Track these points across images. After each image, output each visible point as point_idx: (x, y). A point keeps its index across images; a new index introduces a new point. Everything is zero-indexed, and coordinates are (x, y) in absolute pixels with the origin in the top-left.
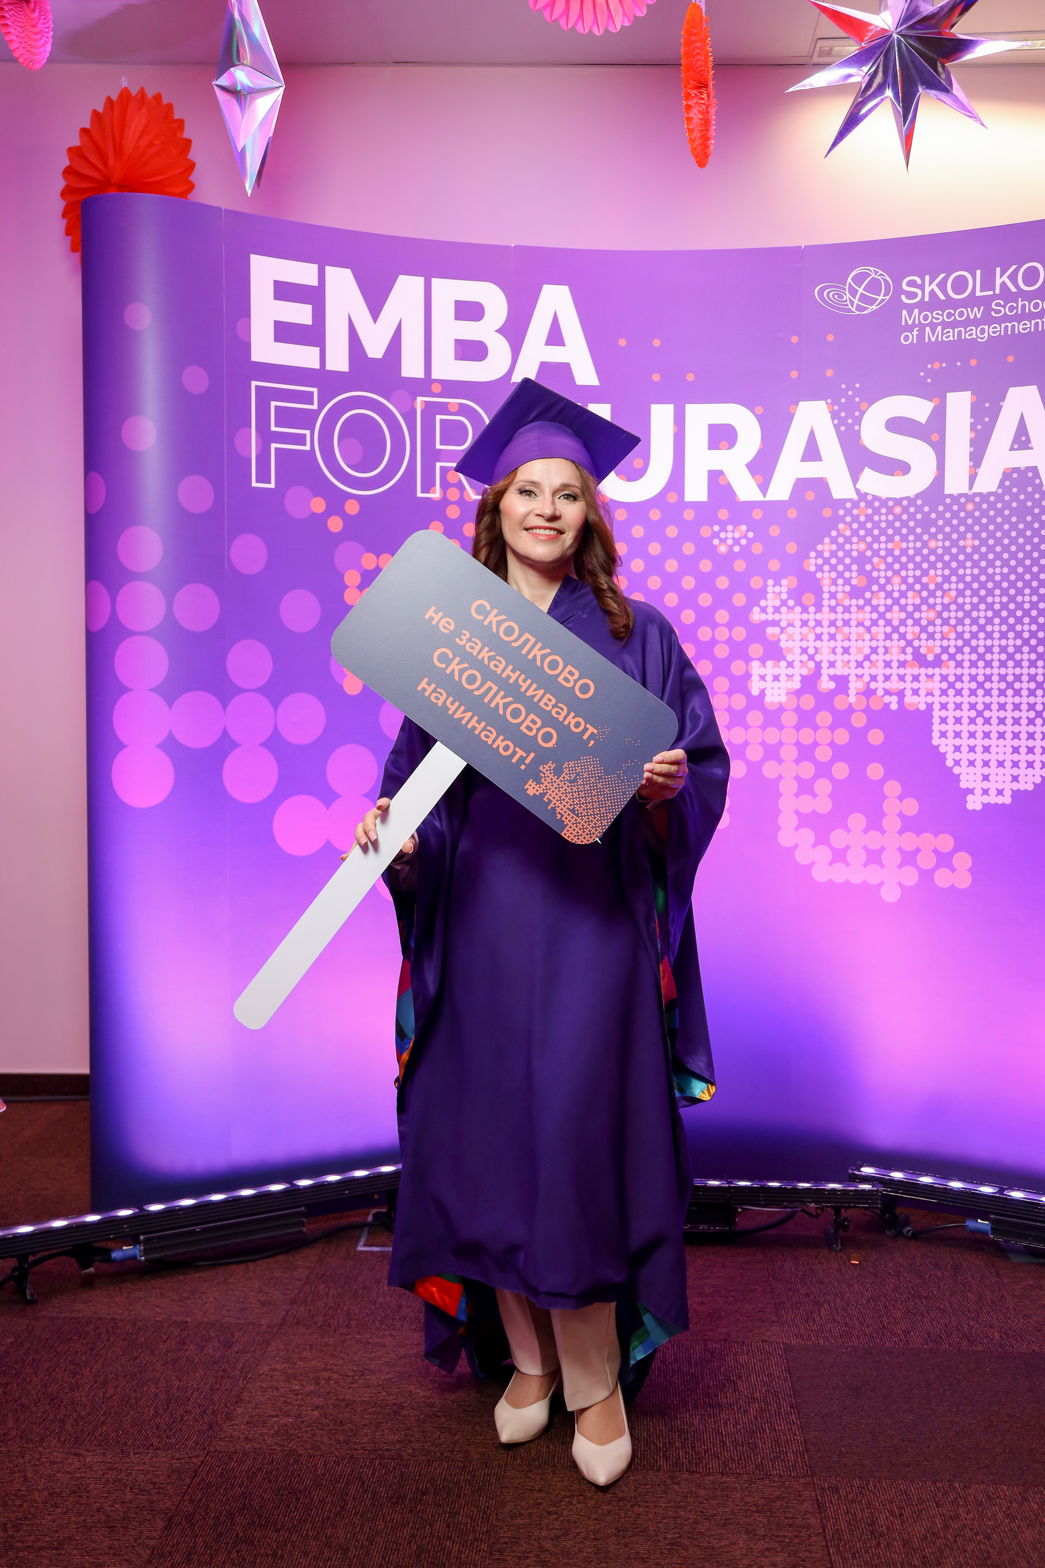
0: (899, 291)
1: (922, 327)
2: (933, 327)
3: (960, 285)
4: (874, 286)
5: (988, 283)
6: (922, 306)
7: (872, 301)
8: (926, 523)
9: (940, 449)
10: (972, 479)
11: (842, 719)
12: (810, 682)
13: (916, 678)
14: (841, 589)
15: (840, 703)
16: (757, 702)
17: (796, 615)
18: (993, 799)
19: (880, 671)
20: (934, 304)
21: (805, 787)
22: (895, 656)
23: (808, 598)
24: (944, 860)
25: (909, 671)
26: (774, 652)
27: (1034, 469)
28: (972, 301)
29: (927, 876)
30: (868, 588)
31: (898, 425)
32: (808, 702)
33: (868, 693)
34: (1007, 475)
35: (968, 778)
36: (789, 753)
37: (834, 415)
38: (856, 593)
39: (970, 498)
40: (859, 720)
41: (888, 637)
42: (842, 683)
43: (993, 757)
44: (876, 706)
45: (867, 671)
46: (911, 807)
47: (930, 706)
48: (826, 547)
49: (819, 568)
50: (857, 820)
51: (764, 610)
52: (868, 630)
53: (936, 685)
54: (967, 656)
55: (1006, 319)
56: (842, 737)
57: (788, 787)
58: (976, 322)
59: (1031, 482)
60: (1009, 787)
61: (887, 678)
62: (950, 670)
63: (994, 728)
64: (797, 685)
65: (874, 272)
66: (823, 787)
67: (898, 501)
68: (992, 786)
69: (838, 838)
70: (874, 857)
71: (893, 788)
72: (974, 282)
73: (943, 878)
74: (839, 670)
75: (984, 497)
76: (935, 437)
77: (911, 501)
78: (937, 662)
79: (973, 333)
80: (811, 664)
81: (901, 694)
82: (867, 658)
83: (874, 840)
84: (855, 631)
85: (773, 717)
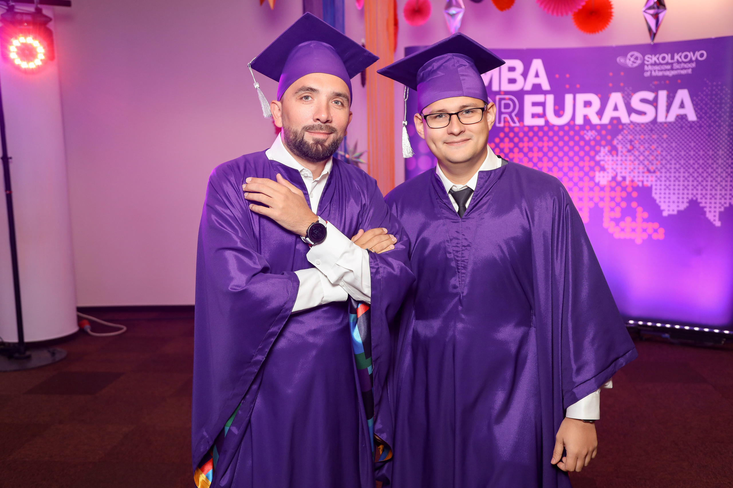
0: (644, 60)
1: (651, 71)
2: (655, 71)
3: (664, 58)
4: (636, 58)
5: (672, 58)
6: (652, 65)
7: (635, 63)
8: (652, 130)
9: (656, 108)
10: (666, 117)
11: (624, 189)
12: (614, 178)
13: (647, 177)
14: (624, 150)
15: (623, 184)
16: (597, 184)
17: (610, 158)
18: (671, 212)
19: (636, 174)
20: (655, 64)
21: (612, 209)
22: (641, 170)
23: (614, 152)
24: (656, 231)
25: (645, 175)
26: (603, 169)
27: (686, 115)
28: (667, 63)
29: (650, 236)
30: (633, 149)
31: (644, 101)
32: (613, 184)
33: (632, 181)
34: (678, 116)
35: (663, 206)
36: (607, 199)
37: (623, 97)
38: (629, 151)
39: (665, 123)
40: (629, 189)
41: (639, 164)
42: (624, 178)
43: (671, 200)
44: (635, 185)
45: (632, 174)
46: (646, 215)
47: (652, 186)
48: (620, 137)
49: (618, 144)
50: (628, 219)
51: (600, 156)
52: (633, 162)
53: (654, 179)
54: (664, 170)
55: (678, 69)
56: (624, 194)
57: (607, 210)
58: (669, 70)
59: (684, 118)
60: (676, 209)
61: (638, 177)
62: (658, 174)
63: (672, 191)
64: (610, 179)
65: (637, 54)
66: (618, 209)
67: (643, 124)
68: (671, 209)
69: (622, 224)
70: (633, 230)
71: (640, 209)
72: (668, 58)
73: (655, 236)
74: (623, 174)
75: (670, 123)
76: (655, 104)
77: (647, 124)
78: (654, 172)
79: (667, 73)
80: (615, 173)
81: (643, 182)
82: (632, 171)
83: (634, 225)
84: (628, 162)
85: (602, 189)
